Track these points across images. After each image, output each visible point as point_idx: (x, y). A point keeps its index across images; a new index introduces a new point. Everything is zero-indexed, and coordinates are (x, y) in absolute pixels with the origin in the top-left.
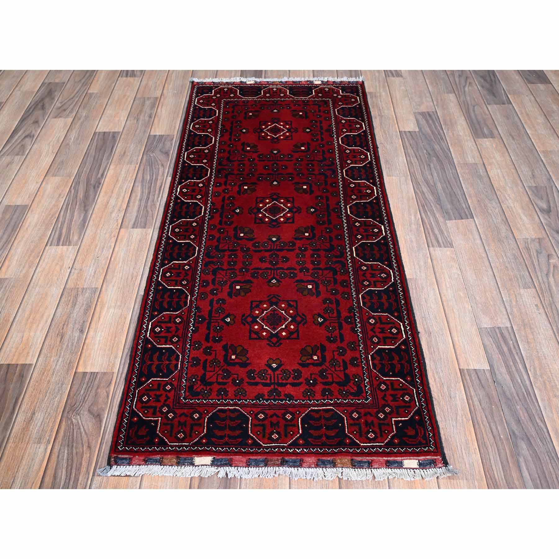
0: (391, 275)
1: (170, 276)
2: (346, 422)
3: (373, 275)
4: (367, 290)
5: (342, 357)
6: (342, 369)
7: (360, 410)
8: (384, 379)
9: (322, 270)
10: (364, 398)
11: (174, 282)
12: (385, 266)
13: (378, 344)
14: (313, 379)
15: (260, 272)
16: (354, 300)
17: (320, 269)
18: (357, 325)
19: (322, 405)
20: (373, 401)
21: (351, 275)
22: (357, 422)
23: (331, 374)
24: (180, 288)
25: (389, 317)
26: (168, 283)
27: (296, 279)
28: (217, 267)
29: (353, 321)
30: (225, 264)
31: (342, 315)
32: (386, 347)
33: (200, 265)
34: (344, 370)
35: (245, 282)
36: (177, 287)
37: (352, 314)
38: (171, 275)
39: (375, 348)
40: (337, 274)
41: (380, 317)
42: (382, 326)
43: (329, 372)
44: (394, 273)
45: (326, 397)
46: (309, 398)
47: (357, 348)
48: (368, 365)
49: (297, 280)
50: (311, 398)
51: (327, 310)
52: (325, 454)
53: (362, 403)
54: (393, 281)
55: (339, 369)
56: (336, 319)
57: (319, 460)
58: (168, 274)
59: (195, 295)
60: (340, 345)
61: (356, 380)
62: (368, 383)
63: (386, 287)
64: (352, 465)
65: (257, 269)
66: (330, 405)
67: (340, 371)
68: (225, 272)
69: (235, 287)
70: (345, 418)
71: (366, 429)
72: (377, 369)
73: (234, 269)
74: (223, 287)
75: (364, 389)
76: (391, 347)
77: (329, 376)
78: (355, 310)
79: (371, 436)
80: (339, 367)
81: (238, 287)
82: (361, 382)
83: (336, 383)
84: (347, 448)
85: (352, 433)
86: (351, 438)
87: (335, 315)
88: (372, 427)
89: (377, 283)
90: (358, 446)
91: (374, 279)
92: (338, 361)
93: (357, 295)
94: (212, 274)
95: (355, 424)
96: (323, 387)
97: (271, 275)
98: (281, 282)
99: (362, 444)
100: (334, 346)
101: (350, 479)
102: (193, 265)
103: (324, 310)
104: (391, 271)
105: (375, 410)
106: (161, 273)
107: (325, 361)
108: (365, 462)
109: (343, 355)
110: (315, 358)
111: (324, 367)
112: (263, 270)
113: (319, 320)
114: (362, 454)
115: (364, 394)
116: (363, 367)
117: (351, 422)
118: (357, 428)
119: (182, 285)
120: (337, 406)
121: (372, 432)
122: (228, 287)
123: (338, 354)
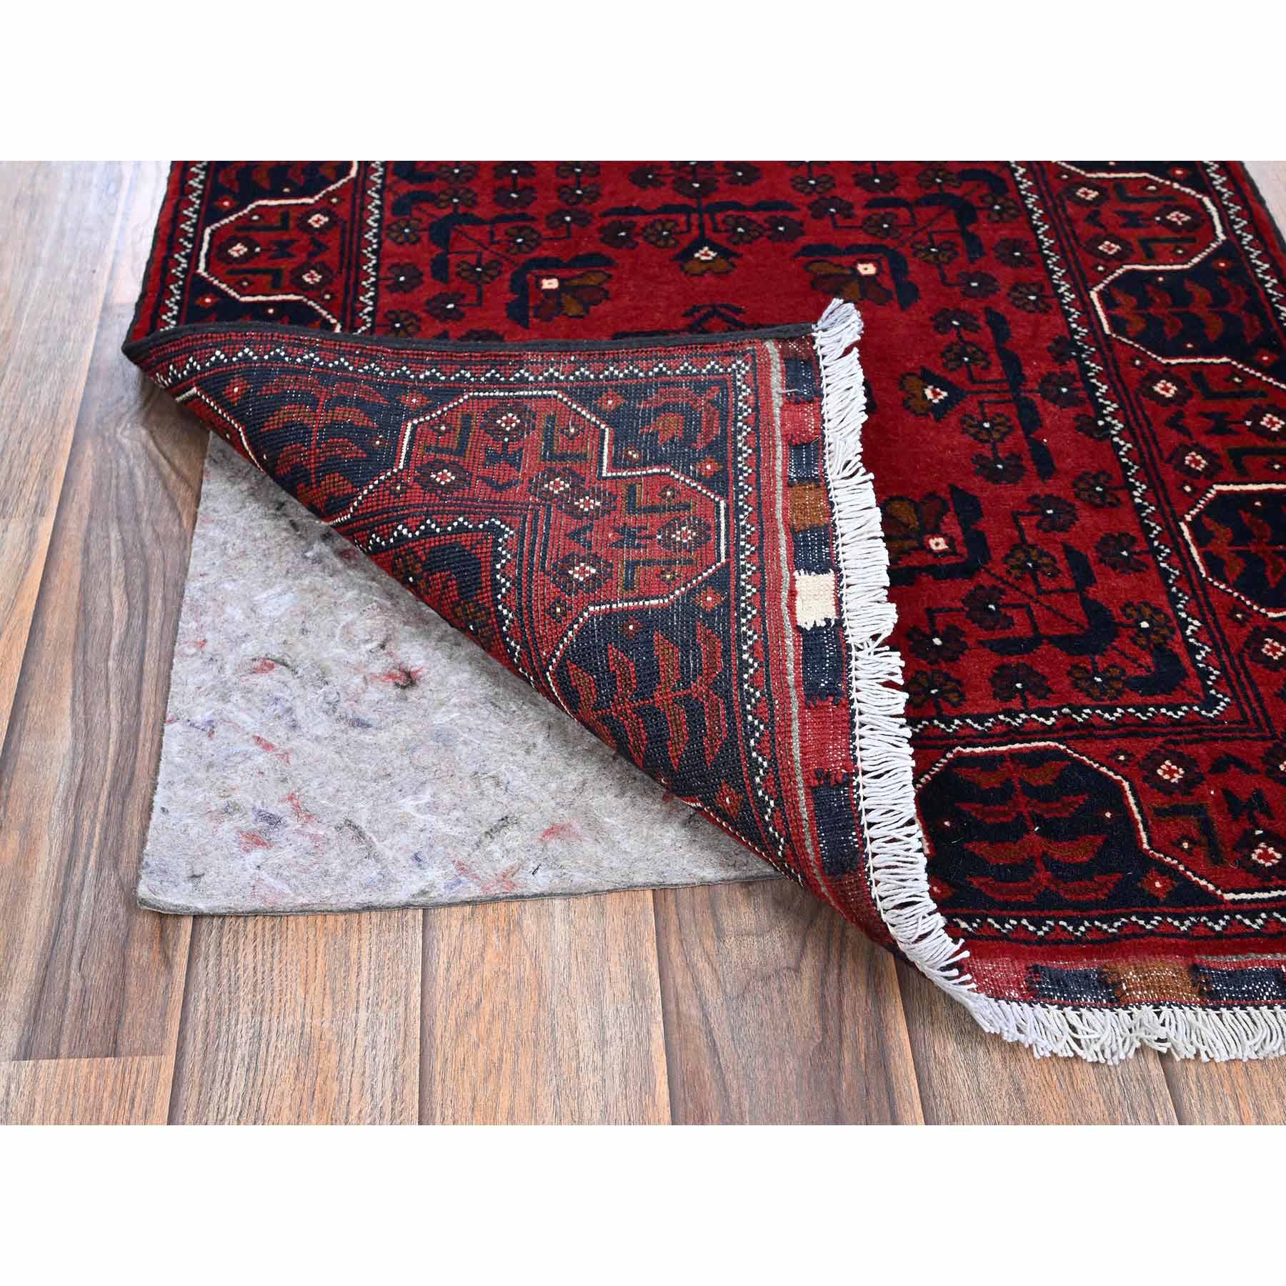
0: (1210, 217)
1: (244, 258)
2: (1132, 800)
3: (1132, 220)
4: (1120, 271)
5: (1062, 536)
6: (1069, 585)
7: (1186, 750)
8: (1271, 615)
9: (906, 205)
10: (1197, 697)
11: (269, 278)
12: (1176, 186)
13: (1212, 475)
14: (941, 628)
15: (641, 220)
16: (1069, 314)
17: (897, 203)
18: (1105, 407)
19: (1004, 735)
20: (1239, 705)
21: (1039, 219)
22: (1188, 801)
23: (1020, 606)
24: (292, 297)
25: (1235, 372)
26: (239, 283)
27: (803, 241)
28: (447, 212)
29: (1082, 394)
30: (485, 199)
31: (1028, 372)
32: (1251, 487)
33: (377, 207)
34: (1081, 587)
35: (577, 261)
36: (280, 298)
37: (1072, 367)
38: (251, 250)
39: (1199, 492)
40: (973, 219)
41: (1197, 370)
42: (1214, 406)
43: (1011, 596)
44: (1223, 211)
45: (1015, 704)
46: (937, 706)
47: (1121, 494)
48: (1183, 561)
49: (804, 248)
50: (947, 711)
51: (959, 358)
52: (1057, 945)
53: (1192, 722)
54: (1222, 237)
55: (1052, 585)
56: (1006, 386)
57: (1036, 969)
58: (238, 250)
59: (364, 323)
60: (1039, 488)
61: (1145, 625)
62: (1205, 637)
63: (1196, 260)
64: (1200, 993)
65: (628, 211)
66: (1045, 732)
67: (1063, 591)
68: (488, 228)
69: (539, 285)
70: (1126, 785)
71: (1235, 828)
72: (1233, 578)
73: (523, 217)
74: (484, 288)
75: (1186, 661)
76: (1274, 486)
77: (1017, 616)
78: (1081, 350)
79: (1265, 856)
80: (1053, 576)
81: (550, 284)
82: (1165, 632)
83: (1051, 640)
84: (1164, 916)
85: (1172, 847)
86: (1173, 869)
87: (995, 373)
88: (1264, 820)
89: (1155, 246)
90: (1215, 908)
91: (1142, 233)
92: (1047, 555)
93: (1081, 290)
94: (431, 238)
95: (1176, 811)
96: (996, 659)
97: (689, 231)
98: (739, 256)
99: (1229, 896)
100: (1013, 494)
101: (1204, 1058)
102: (344, 212)
103: (943, 355)
104: (1206, 201)
105: (1259, 747)
106: (205, 246)
107: (987, 557)
108: (1260, 977)
109: (1063, 528)
110: (938, 544)
111: (984, 579)
112: (655, 213)
113: (928, 393)
114: (1239, 941)
115: (1194, 683)
116: (1166, 574)
117: (1159, 801)
118: (1191, 824)
119: (301, 287)
120: (1077, 738)
121: (1270, 838)
122: (506, 285)
123: (1038, 526)
